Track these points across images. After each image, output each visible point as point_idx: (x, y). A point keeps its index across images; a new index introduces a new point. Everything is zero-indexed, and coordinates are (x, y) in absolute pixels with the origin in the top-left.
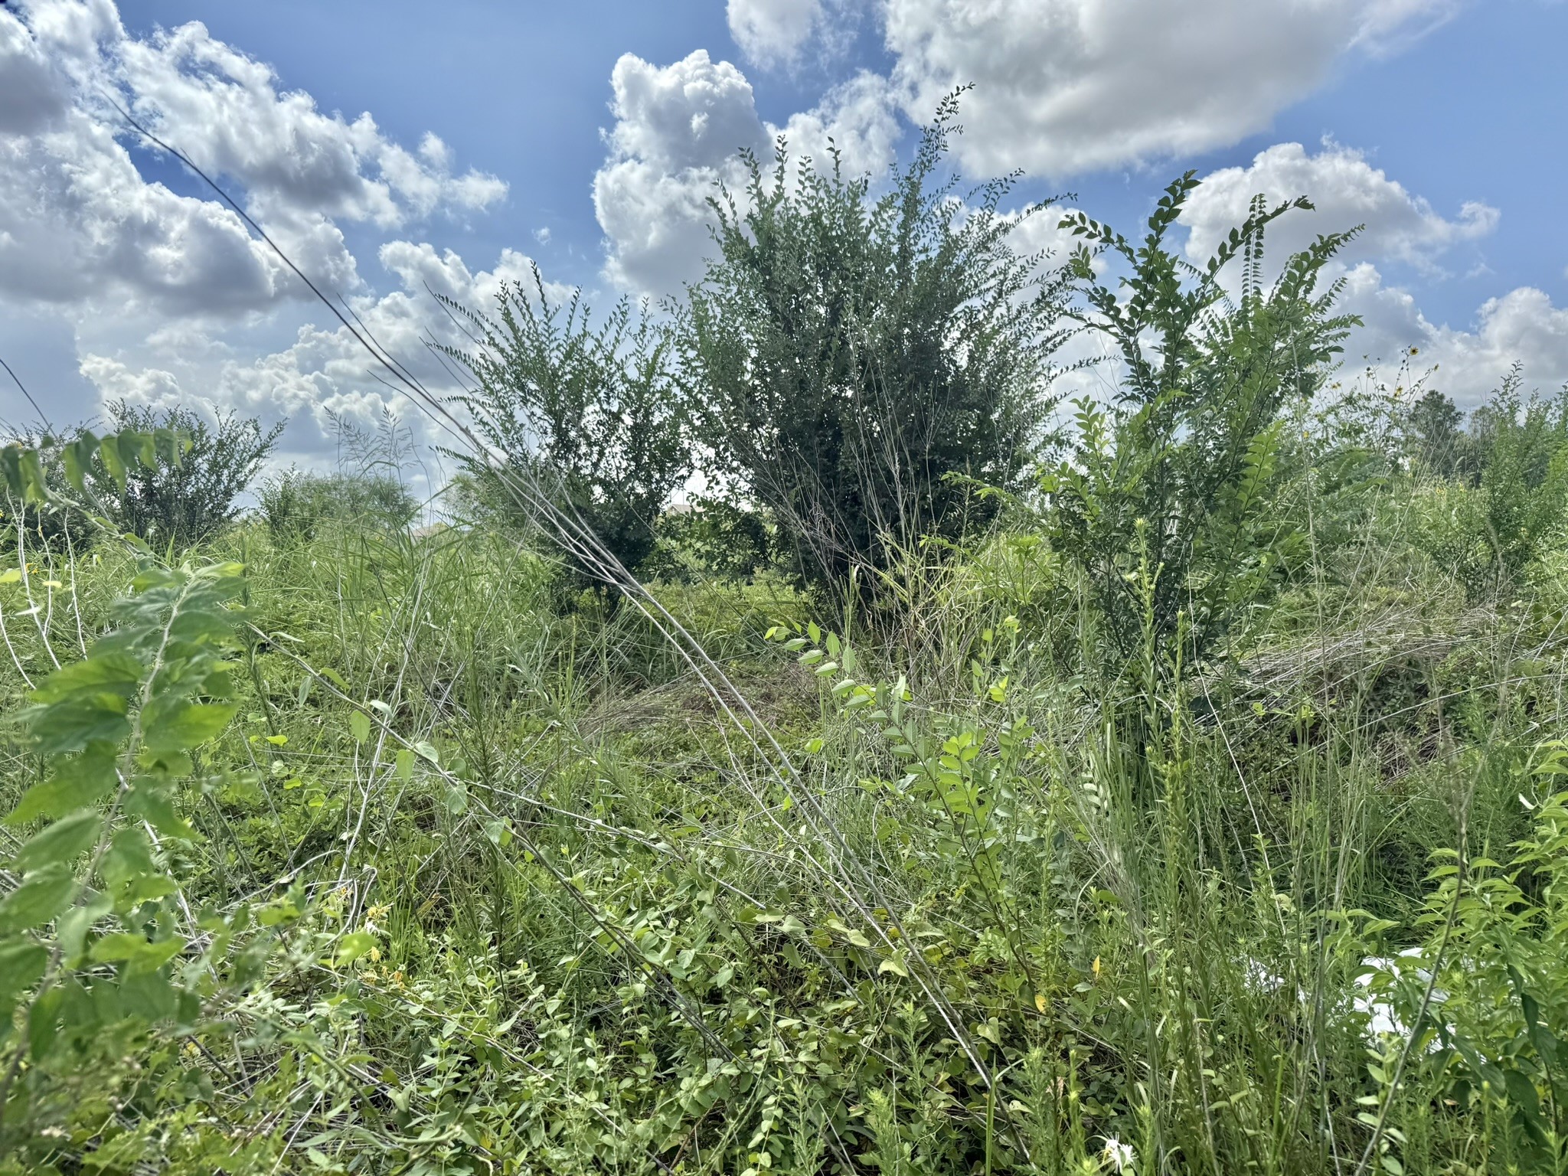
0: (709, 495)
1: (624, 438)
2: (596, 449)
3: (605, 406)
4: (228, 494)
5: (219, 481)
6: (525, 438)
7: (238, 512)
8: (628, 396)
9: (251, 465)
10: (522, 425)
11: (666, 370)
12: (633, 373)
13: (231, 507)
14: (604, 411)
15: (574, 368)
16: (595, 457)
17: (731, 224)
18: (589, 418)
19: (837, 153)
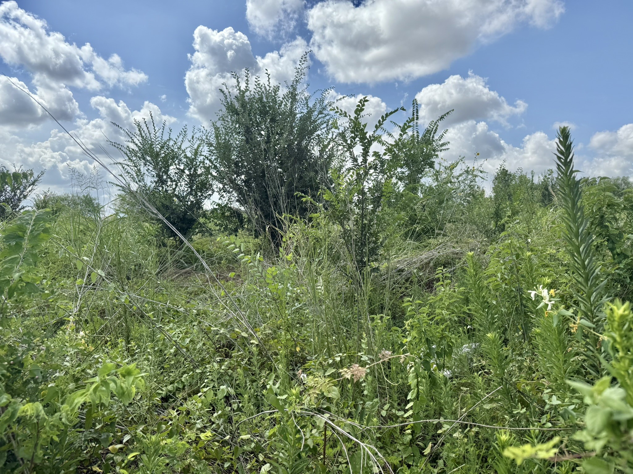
0: (220, 202)
1: (186, 179)
2: (174, 183)
3: (178, 167)
4: (19, 200)
5: (15, 195)
6: (145, 179)
7: (24, 208)
8: (187, 163)
9: (30, 188)
10: (144, 174)
11: (203, 153)
12: (189, 155)
13: (21, 205)
14: (178, 169)
15: (165, 151)
16: (174, 186)
17: (229, 100)
18: (172, 171)
19: (269, 75)
